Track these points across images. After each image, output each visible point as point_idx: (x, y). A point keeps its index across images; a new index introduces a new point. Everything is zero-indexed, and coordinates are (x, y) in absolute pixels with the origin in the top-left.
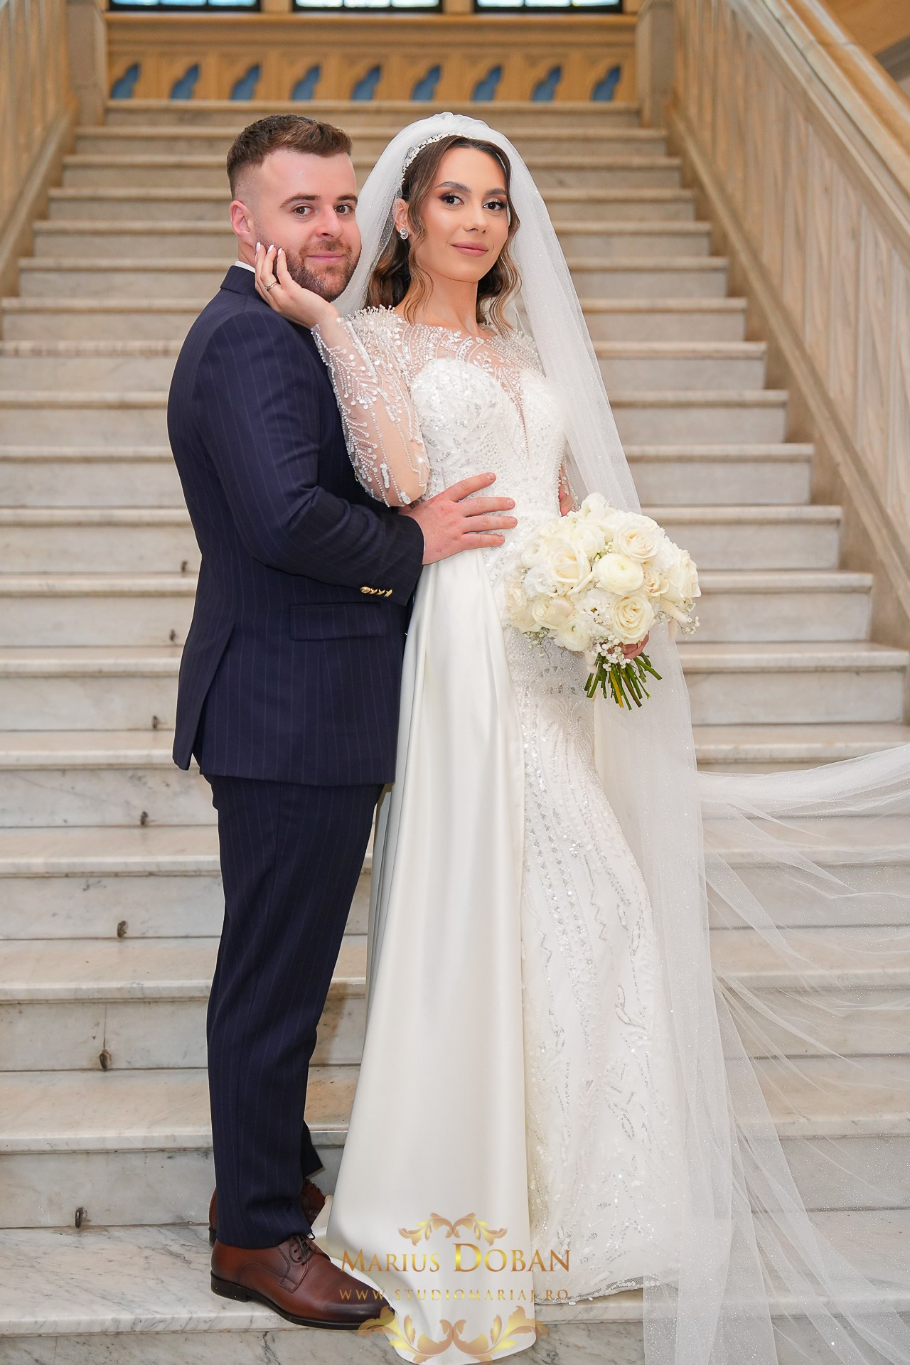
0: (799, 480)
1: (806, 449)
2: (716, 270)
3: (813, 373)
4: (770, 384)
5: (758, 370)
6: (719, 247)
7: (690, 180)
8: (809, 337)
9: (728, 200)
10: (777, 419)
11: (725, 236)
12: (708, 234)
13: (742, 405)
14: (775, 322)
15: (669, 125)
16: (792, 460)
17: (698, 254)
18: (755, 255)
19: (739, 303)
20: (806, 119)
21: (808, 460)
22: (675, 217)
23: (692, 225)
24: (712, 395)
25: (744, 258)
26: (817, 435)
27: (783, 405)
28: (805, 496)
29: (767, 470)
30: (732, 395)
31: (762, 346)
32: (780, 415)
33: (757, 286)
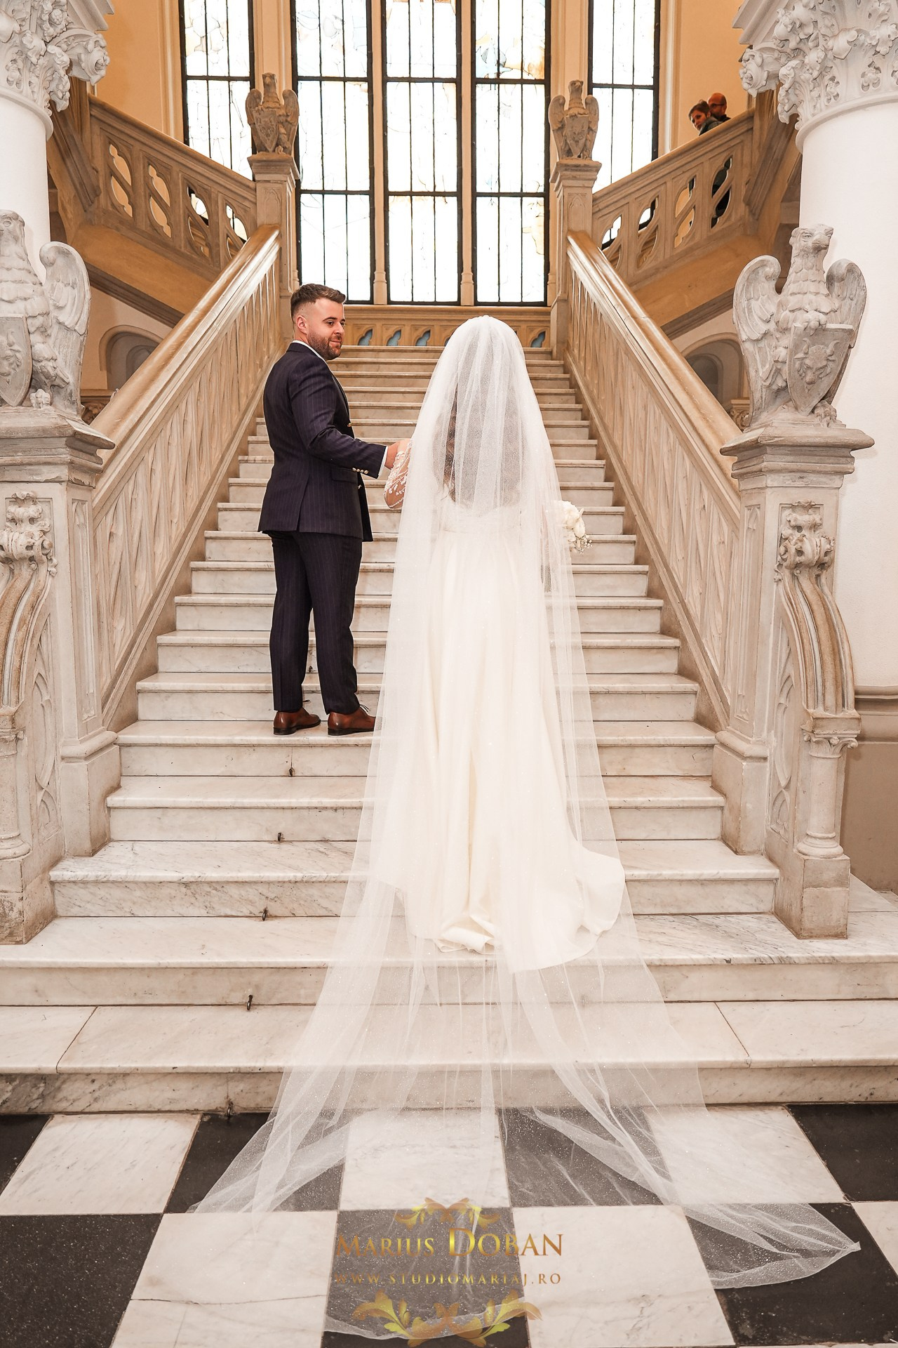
0: (618, 523)
1: (622, 509)
2: (583, 427)
3: (626, 473)
4: (607, 479)
5: (602, 473)
6: (586, 416)
7: (573, 384)
8: (624, 457)
9: (590, 393)
10: (609, 496)
11: (588, 410)
12: (581, 410)
13: (593, 489)
14: (609, 450)
15: (564, 359)
16: (614, 514)
17: (576, 420)
18: (601, 419)
19: (594, 442)
20: (625, 353)
21: (622, 514)
22: (566, 402)
23: (574, 406)
24: (579, 484)
25: (597, 421)
26: (626, 502)
27: (612, 489)
28: (621, 531)
29: (602, 518)
30: (589, 484)
31: (603, 462)
32: (611, 493)
33: (602, 434)
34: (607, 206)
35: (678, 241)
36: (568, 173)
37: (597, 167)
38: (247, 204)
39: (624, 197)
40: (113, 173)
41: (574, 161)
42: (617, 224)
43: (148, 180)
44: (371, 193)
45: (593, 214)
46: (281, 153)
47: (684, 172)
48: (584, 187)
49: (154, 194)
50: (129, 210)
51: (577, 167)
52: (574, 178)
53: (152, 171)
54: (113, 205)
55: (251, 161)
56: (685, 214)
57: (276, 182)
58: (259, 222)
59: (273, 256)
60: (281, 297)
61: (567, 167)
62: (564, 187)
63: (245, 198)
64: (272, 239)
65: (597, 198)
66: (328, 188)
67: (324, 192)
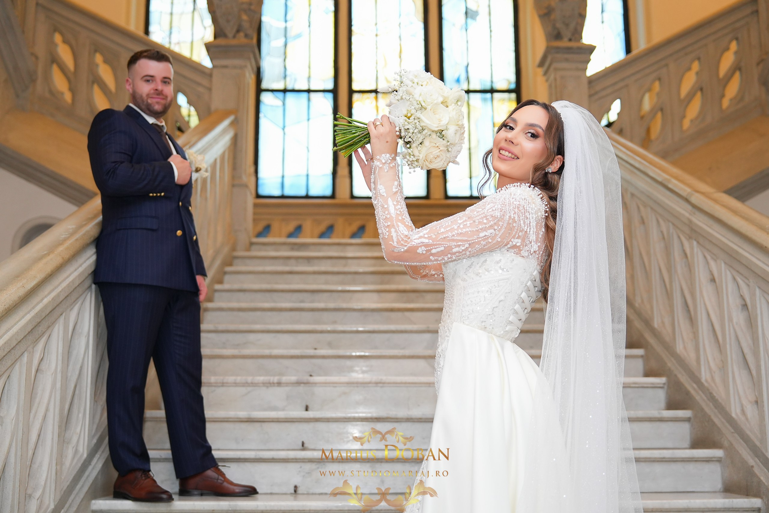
0: (714, 476)
4: (671, 405)
8: (705, 376)
10: (683, 430)
13: (661, 420)
14: (671, 364)
16: (708, 460)
19: (638, 352)
26: (725, 444)
27: (688, 420)
30: (655, 413)
31: (662, 380)
32: (686, 426)
33: (652, 340)
34: (604, 89)
35: (686, 123)
36: (559, 56)
37: (591, 49)
38: (201, 89)
39: (623, 80)
40: (54, 59)
41: (564, 44)
42: (616, 106)
43: (92, 68)
44: (335, 92)
45: (590, 96)
46: (241, 39)
47: (686, 54)
48: (578, 69)
49: (98, 81)
50: (68, 97)
51: (569, 50)
52: (567, 60)
53: (99, 58)
54: (51, 92)
55: (209, 47)
56: (691, 96)
57: (235, 67)
58: (213, 107)
59: (227, 139)
60: (233, 186)
61: (558, 50)
62: (556, 69)
63: (199, 84)
64: (226, 123)
65: (593, 81)
66: (290, 87)
67: (285, 91)
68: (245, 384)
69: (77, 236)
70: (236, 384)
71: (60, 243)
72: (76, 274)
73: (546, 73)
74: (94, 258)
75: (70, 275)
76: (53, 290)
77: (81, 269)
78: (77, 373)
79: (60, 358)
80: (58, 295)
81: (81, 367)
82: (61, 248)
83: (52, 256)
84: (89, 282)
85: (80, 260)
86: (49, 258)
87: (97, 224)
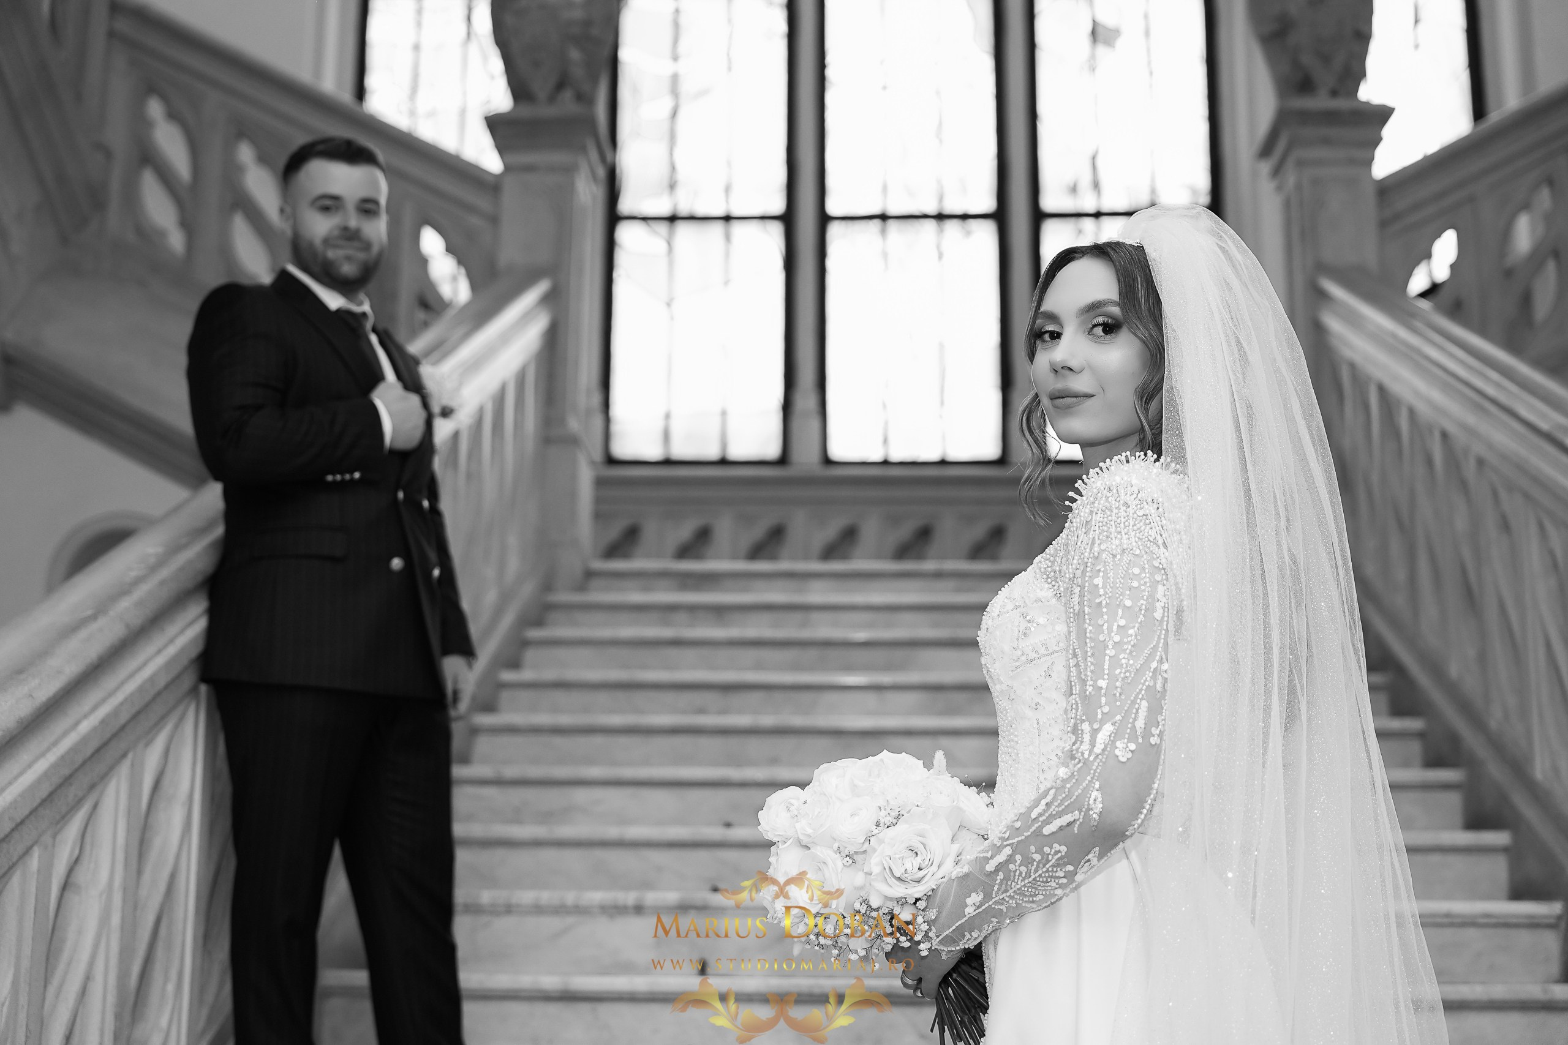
36: (1308, 131)
37: (1383, 114)
38: (475, 221)
39: (1463, 183)
40: (147, 157)
41: (1320, 102)
42: (1447, 246)
43: (231, 174)
44: (788, 219)
45: (1383, 224)
46: (567, 106)
48: (1352, 162)
49: (243, 204)
50: (177, 241)
51: (1331, 117)
52: (1326, 142)
53: (246, 152)
54: (137, 229)
55: (494, 123)
57: (552, 169)
59: (532, 336)
61: (1305, 117)
62: (1301, 164)
63: (470, 209)
64: (530, 298)
65: (1388, 188)
66: (684, 209)
67: (673, 219)
68: (560, 910)
69: (165, 573)
70: (538, 910)
71: (124, 590)
72: (160, 661)
73: (1277, 172)
74: (202, 624)
75: (145, 664)
76: (104, 700)
77: (172, 650)
78: (162, 887)
79: (120, 856)
80: (116, 713)
81: (173, 876)
82: (125, 603)
83: (102, 622)
84: (189, 680)
85: (172, 629)
86: (94, 626)
87: (213, 544)
